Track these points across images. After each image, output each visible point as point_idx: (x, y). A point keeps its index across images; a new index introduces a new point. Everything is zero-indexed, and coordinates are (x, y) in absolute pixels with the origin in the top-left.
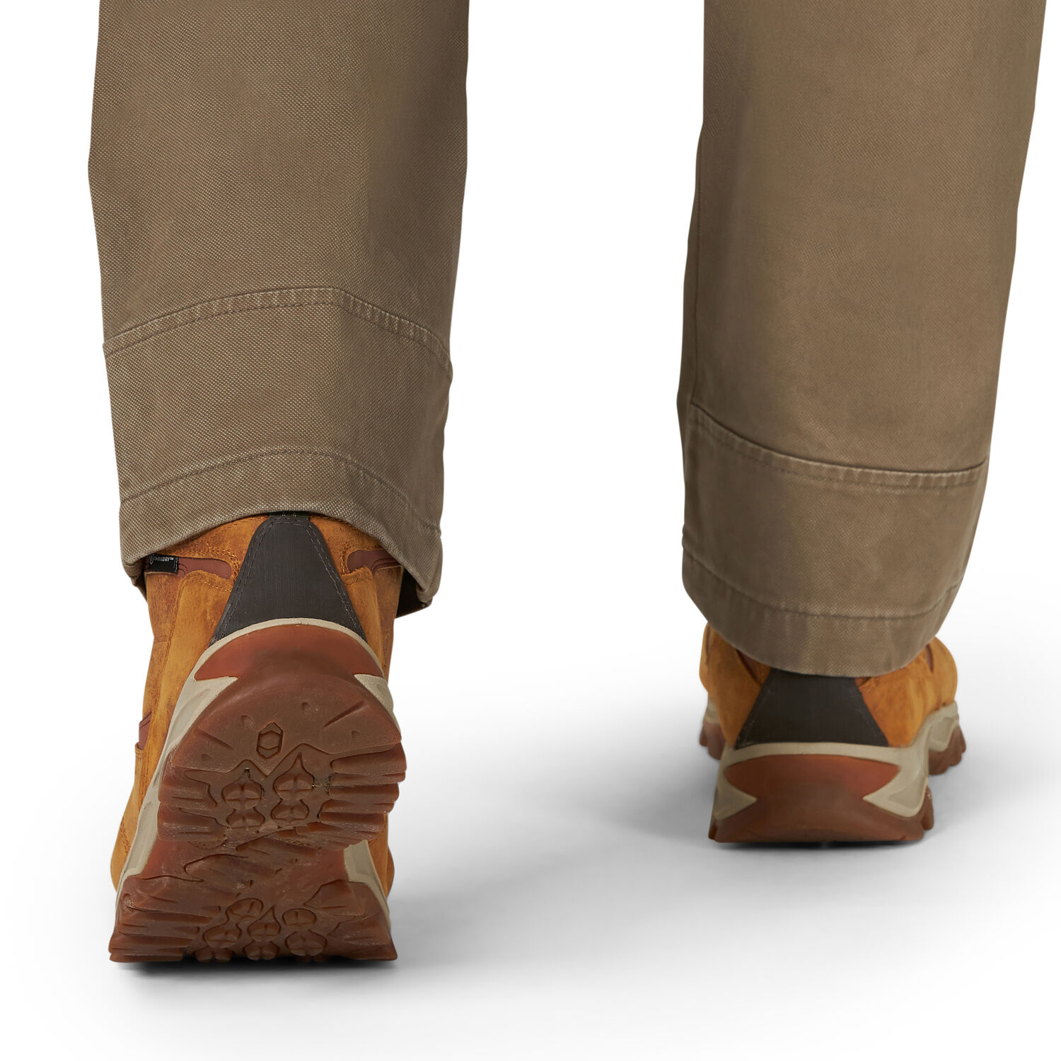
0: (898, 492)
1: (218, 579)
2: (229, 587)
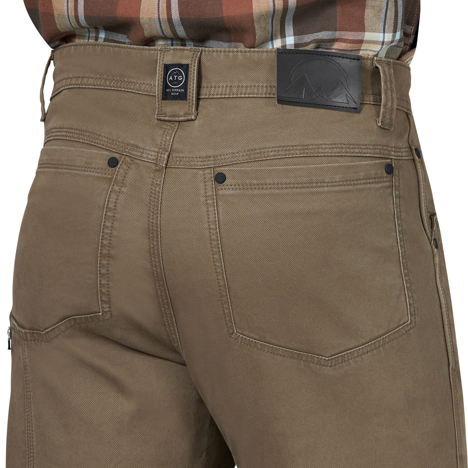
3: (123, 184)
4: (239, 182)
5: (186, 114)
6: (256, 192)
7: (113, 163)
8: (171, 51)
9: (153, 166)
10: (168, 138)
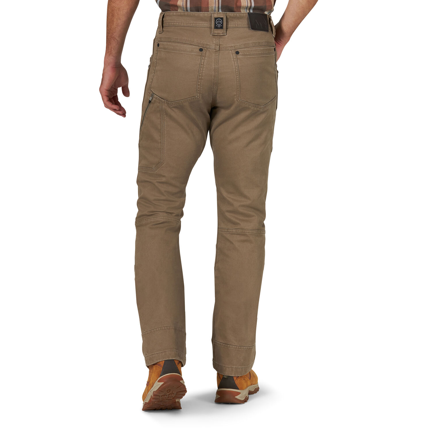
0: (245, 350)
1: (160, 367)
2: (162, 369)
3: (205, 57)
4: (243, 54)
5: (222, 33)
6: (248, 56)
7: (201, 50)
8: (216, 14)
9: (214, 50)
10: (218, 41)
